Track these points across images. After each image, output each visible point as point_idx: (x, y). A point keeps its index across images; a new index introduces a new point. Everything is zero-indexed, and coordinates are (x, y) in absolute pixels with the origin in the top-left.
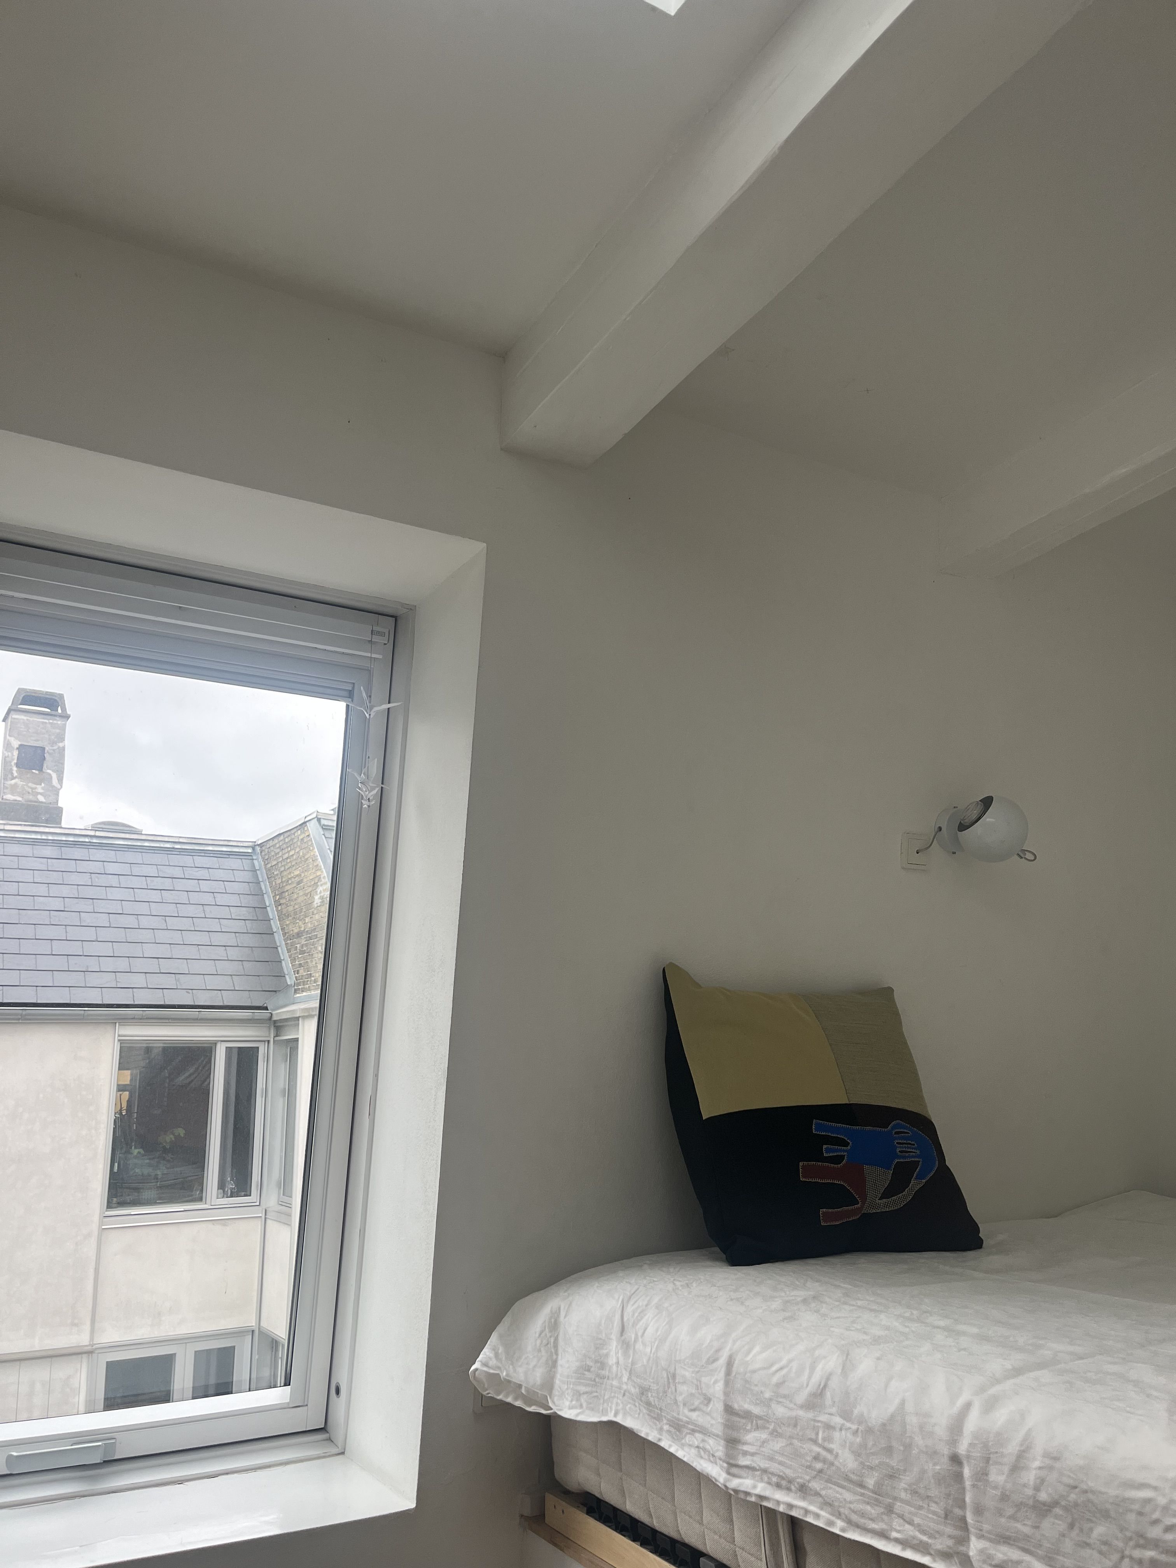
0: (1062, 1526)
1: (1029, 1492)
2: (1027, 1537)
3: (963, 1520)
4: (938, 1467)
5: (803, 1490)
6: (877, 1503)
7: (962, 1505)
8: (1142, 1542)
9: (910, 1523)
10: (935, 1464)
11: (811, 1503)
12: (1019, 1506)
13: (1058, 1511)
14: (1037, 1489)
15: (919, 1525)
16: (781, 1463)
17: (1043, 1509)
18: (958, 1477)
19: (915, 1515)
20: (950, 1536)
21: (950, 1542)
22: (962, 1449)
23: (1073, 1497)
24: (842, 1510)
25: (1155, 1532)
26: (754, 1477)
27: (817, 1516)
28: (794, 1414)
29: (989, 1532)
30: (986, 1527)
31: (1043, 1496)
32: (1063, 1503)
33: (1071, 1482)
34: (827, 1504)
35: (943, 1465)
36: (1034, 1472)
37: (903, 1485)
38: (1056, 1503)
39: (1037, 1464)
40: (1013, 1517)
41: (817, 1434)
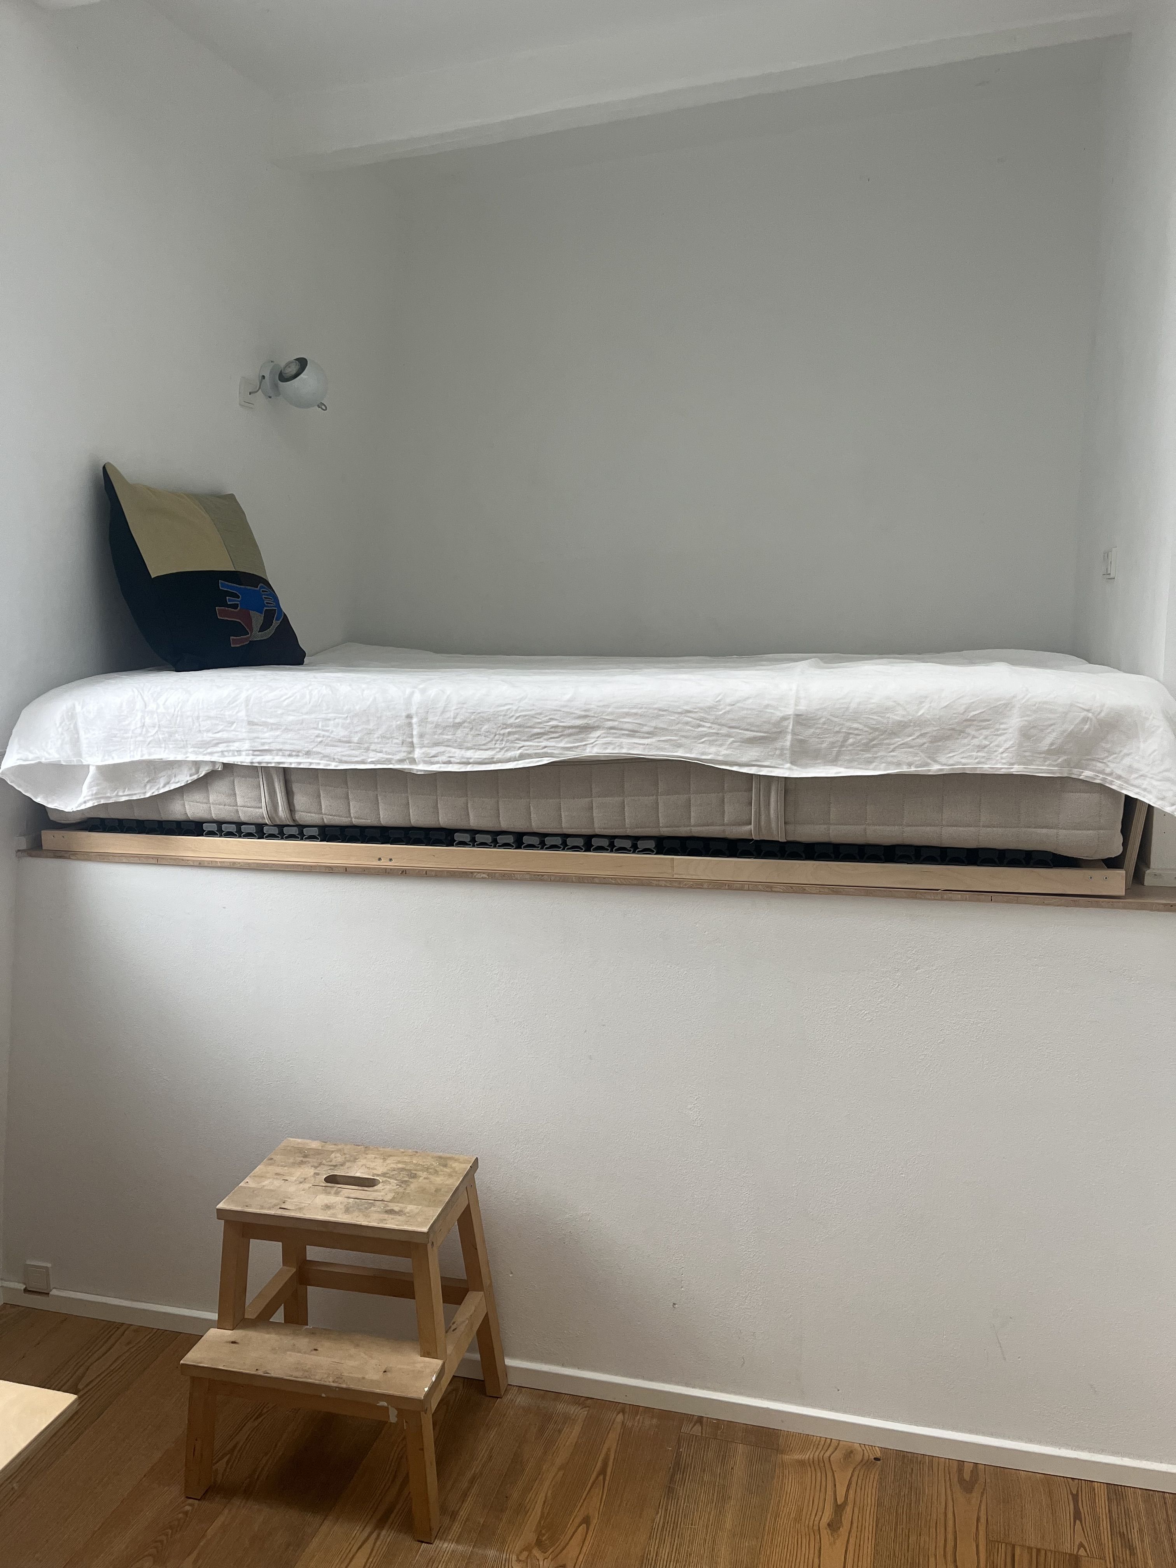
0: (467, 730)
1: (451, 720)
2: (448, 740)
3: (412, 743)
4: (399, 722)
5: (308, 753)
6: (360, 748)
7: (412, 736)
8: (505, 726)
9: (381, 752)
10: (397, 721)
11: (313, 759)
12: (445, 728)
13: (466, 724)
14: (455, 718)
15: (386, 752)
16: (291, 744)
17: (457, 726)
18: (410, 725)
19: (384, 747)
20: (404, 752)
21: (405, 754)
22: (413, 711)
23: (473, 717)
24: (336, 757)
25: (512, 721)
26: (271, 755)
27: (319, 764)
28: (301, 718)
29: (428, 743)
30: (426, 742)
31: (458, 720)
32: (468, 721)
33: (472, 711)
34: (325, 756)
35: (402, 721)
36: (453, 711)
37: (376, 736)
38: (464, 722)
39: (454, 708)
40: (442, 734)
41: (318, 724)
